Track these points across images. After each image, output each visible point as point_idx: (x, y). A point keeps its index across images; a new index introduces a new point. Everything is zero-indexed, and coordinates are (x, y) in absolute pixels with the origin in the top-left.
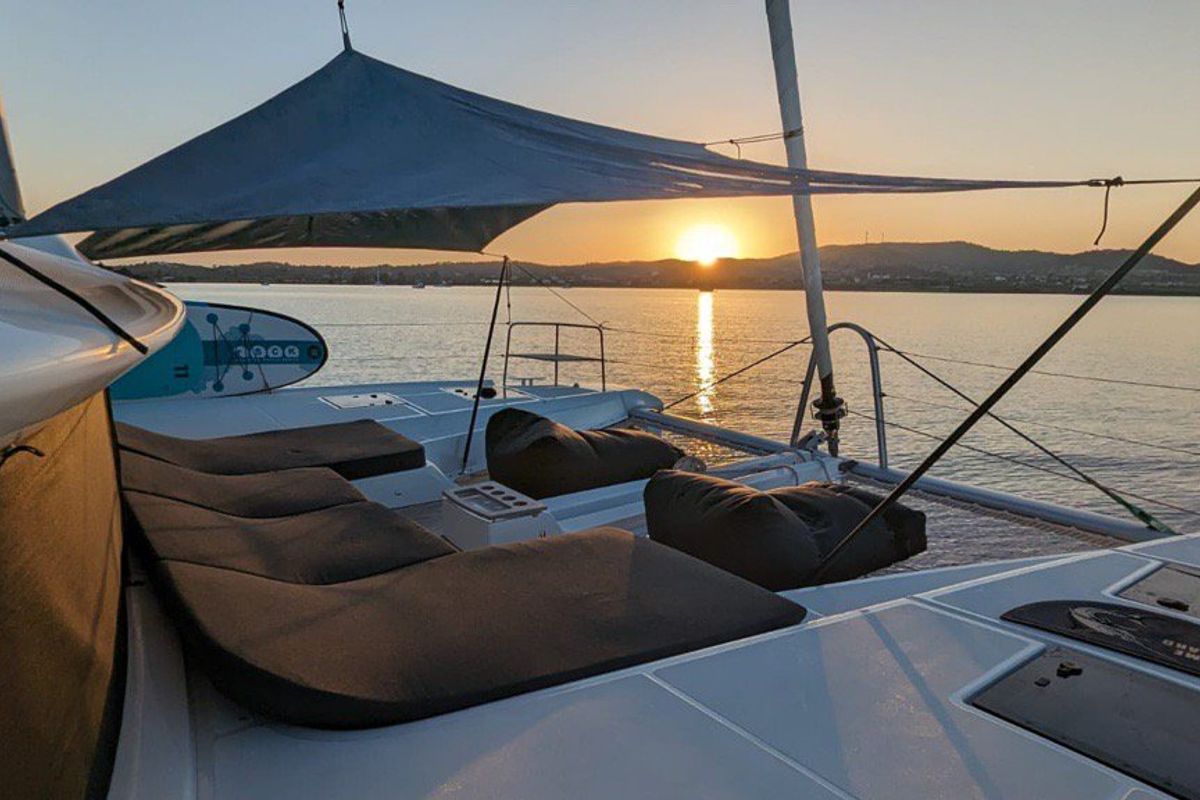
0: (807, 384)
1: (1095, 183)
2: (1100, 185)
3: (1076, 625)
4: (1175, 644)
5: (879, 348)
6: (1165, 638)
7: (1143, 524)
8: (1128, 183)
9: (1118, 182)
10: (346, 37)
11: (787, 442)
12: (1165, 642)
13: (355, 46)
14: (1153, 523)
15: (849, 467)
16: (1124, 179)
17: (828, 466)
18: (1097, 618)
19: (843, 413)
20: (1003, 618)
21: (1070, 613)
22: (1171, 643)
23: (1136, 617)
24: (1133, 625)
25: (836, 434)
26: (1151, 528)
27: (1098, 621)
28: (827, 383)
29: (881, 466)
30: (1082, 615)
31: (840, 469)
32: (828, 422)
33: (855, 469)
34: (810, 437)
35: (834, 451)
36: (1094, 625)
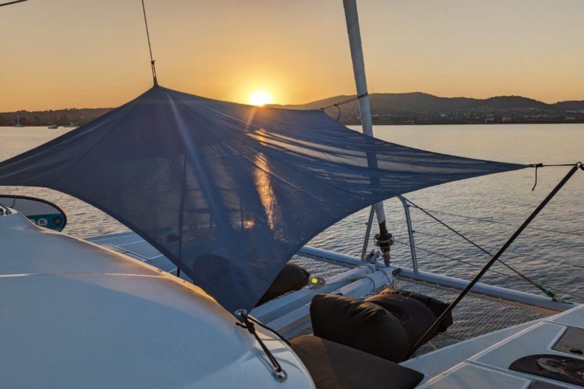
0: (369, 224)
1: (532, 166)
2: (534, 167)
3: (541, 369)
4: (582, 374)
5: (410, 206)
6: (577, 371)
7: (551, 299)
8: (545, 166)
9: (541, 165)
10: (155, 79)
11: (359, 258)
12: (578, 373)
13: (160, 84)
14: (556, 298)
15: (397, 273)
16: (543, 164)
17: (387, 272)
18: (548, 363)
19: (392, 243)
20: (510, 368)
21: (537, 362)
22: (580, 373)
23: (564, 361)
24: (564, 366)
25: (388, 254)
26: (554, 300)
27: (549, 365)
28: (382, 226)
29: (415, 270)
30: (542, 362)
31: (393, 274)
32: (384, 248)
33: (400, 273)
34: (372, 254)
35: (387, 263)
36: (548, 368)
